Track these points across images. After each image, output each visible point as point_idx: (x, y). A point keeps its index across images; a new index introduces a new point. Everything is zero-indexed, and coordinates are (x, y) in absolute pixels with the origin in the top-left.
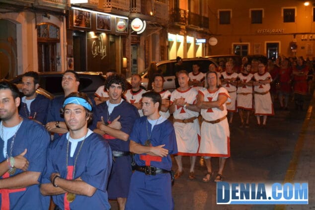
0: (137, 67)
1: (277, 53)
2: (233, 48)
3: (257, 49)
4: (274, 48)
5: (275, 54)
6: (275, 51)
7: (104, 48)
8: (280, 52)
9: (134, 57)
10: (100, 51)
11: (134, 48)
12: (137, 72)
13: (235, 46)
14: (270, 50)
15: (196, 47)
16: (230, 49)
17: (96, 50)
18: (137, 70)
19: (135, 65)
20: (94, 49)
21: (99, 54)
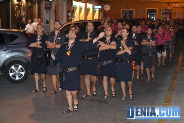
0: (49, 26)
1: (155, 17)
2: (121, 12)
3: (140, 14)
4: (153, 13)
5: (154, 18)
6: (153, 15)
7: (24, 12)
8: (157, 17)
9: (47, 19)
10: (21, 14)
11: (47, 11)
12: (49, 31)
13: (123, 11)
14: (150, 15)
15: (94, 12)
16: (120, 14)
17: (18, 13)
18: (49, 29)
19: (48, 25)
20: (17, 12)
21: (20, 16)
